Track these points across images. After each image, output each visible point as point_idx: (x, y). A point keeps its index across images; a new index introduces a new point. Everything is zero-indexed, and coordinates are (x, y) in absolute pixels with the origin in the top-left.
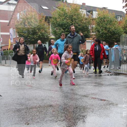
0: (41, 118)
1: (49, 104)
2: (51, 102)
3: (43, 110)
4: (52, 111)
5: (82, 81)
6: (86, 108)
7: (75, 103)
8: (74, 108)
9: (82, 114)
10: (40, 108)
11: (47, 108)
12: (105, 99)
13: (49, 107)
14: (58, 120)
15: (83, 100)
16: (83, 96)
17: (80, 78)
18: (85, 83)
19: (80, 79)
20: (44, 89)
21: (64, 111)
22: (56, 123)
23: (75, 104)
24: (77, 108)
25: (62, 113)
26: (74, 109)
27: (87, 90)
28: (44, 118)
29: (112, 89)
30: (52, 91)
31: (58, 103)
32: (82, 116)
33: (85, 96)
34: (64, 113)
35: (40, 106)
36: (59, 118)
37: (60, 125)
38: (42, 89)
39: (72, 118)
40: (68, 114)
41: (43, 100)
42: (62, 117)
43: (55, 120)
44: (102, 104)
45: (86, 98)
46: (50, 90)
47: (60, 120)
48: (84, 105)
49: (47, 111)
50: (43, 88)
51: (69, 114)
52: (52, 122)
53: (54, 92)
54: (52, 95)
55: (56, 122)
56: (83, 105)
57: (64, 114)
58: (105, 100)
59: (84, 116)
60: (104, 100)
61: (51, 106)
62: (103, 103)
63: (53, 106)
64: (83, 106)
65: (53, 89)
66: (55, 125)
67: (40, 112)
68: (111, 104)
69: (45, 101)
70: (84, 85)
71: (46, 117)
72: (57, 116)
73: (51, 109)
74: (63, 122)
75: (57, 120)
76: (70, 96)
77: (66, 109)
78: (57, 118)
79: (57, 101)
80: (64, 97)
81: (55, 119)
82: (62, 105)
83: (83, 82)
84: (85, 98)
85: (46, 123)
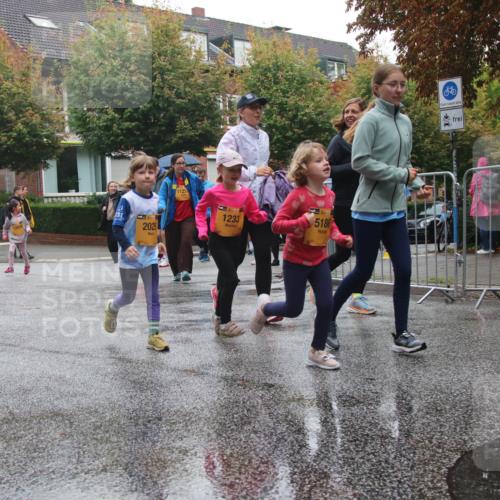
0: (14, 465)
1: (47, 406)
2: (57, 399)
3: (22, 432)
4: (58, 436)
5: (185, 315)
6: (194, 419)
7: (154, 399)
8: (149, 422)
9: (178, 444)
10: (12, 426)
11: (40, 422)
12: (271, 382)
13: (47, 417)
14: (79, 471)
15: (184, 387)
16: (184, 374)
17: (179, 303)
18: (196, 321)
19: (178, 306)
20: (31, 348)
21: (107, 432)
22: (74, 482)
23: (155, 403)
24: (160, 419)
25: (100, 441)
26: (149, 425)
27: (203, 350)
28: (25, 465)
29: (302, 343)
30: (66, 356)
31: (85, 402)
32: (180, 452)
33: (193, 371)
34: (108, 441)
35: (10, 418)
36: (86, 460)
37: (88, 488)
38: (23, 348)
39: (137, 459)
40: (122, 444)
41: (26, 391)
42: (97, 456)
43: (69, 470)
44: (260, 401)
45: (197, 380)
46: (58, 352)
47: (89, 467)
48: (188, 408)
49: (37, 435)
50: (31, 344)
51: (126, 444)
52: (57, 478)
53: (72, 357)
54: (63, 373)
55: (74, 476)
56: (182, 407)
57: (109, 445)
58: (271, 386)
59: (185, 452)
60: (266, 384)
61: (56, 414)
62: (262, 398)
63: (63, 416)
64: (184, 413)
65: (67, 349)
66: (69, 488)
67: (12, 442)
68: (293, 400)
69: (32, 398)
70: (194, 330)
71: (33, 458)
72: (79, 453)
73: (54, 426)
74: (101, 476)
75: (76, 468)
76: (133, 373)
77: (116, 425)
78: (80, 462)
79: (84, 394)
80: (111, 376)
81: (69, 466)
82: (100, 410)
83: (190, 318)
84: (192, 379)
85: (32, 483)
